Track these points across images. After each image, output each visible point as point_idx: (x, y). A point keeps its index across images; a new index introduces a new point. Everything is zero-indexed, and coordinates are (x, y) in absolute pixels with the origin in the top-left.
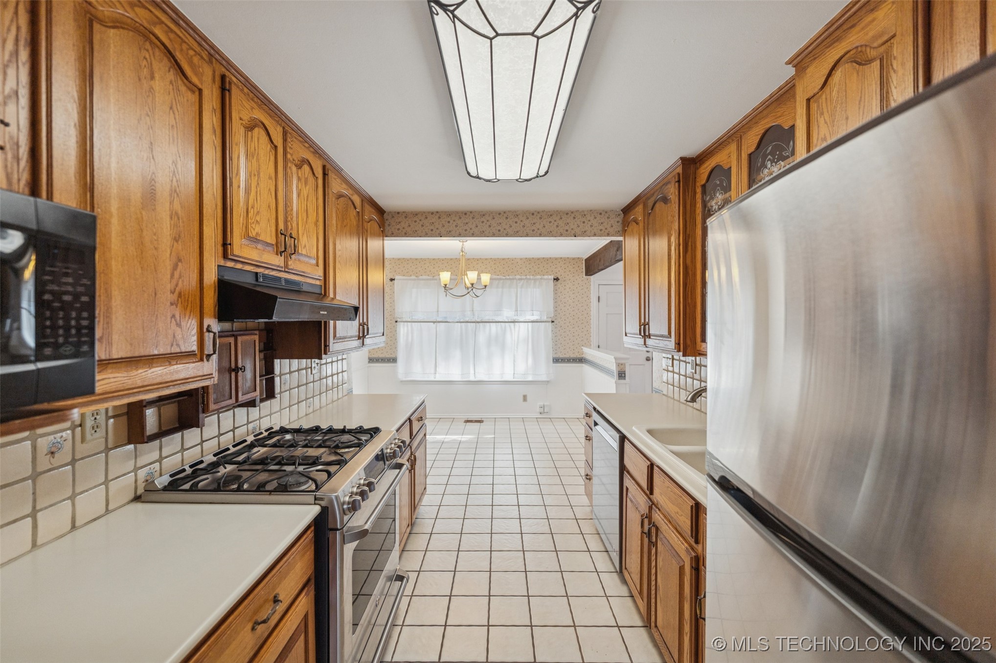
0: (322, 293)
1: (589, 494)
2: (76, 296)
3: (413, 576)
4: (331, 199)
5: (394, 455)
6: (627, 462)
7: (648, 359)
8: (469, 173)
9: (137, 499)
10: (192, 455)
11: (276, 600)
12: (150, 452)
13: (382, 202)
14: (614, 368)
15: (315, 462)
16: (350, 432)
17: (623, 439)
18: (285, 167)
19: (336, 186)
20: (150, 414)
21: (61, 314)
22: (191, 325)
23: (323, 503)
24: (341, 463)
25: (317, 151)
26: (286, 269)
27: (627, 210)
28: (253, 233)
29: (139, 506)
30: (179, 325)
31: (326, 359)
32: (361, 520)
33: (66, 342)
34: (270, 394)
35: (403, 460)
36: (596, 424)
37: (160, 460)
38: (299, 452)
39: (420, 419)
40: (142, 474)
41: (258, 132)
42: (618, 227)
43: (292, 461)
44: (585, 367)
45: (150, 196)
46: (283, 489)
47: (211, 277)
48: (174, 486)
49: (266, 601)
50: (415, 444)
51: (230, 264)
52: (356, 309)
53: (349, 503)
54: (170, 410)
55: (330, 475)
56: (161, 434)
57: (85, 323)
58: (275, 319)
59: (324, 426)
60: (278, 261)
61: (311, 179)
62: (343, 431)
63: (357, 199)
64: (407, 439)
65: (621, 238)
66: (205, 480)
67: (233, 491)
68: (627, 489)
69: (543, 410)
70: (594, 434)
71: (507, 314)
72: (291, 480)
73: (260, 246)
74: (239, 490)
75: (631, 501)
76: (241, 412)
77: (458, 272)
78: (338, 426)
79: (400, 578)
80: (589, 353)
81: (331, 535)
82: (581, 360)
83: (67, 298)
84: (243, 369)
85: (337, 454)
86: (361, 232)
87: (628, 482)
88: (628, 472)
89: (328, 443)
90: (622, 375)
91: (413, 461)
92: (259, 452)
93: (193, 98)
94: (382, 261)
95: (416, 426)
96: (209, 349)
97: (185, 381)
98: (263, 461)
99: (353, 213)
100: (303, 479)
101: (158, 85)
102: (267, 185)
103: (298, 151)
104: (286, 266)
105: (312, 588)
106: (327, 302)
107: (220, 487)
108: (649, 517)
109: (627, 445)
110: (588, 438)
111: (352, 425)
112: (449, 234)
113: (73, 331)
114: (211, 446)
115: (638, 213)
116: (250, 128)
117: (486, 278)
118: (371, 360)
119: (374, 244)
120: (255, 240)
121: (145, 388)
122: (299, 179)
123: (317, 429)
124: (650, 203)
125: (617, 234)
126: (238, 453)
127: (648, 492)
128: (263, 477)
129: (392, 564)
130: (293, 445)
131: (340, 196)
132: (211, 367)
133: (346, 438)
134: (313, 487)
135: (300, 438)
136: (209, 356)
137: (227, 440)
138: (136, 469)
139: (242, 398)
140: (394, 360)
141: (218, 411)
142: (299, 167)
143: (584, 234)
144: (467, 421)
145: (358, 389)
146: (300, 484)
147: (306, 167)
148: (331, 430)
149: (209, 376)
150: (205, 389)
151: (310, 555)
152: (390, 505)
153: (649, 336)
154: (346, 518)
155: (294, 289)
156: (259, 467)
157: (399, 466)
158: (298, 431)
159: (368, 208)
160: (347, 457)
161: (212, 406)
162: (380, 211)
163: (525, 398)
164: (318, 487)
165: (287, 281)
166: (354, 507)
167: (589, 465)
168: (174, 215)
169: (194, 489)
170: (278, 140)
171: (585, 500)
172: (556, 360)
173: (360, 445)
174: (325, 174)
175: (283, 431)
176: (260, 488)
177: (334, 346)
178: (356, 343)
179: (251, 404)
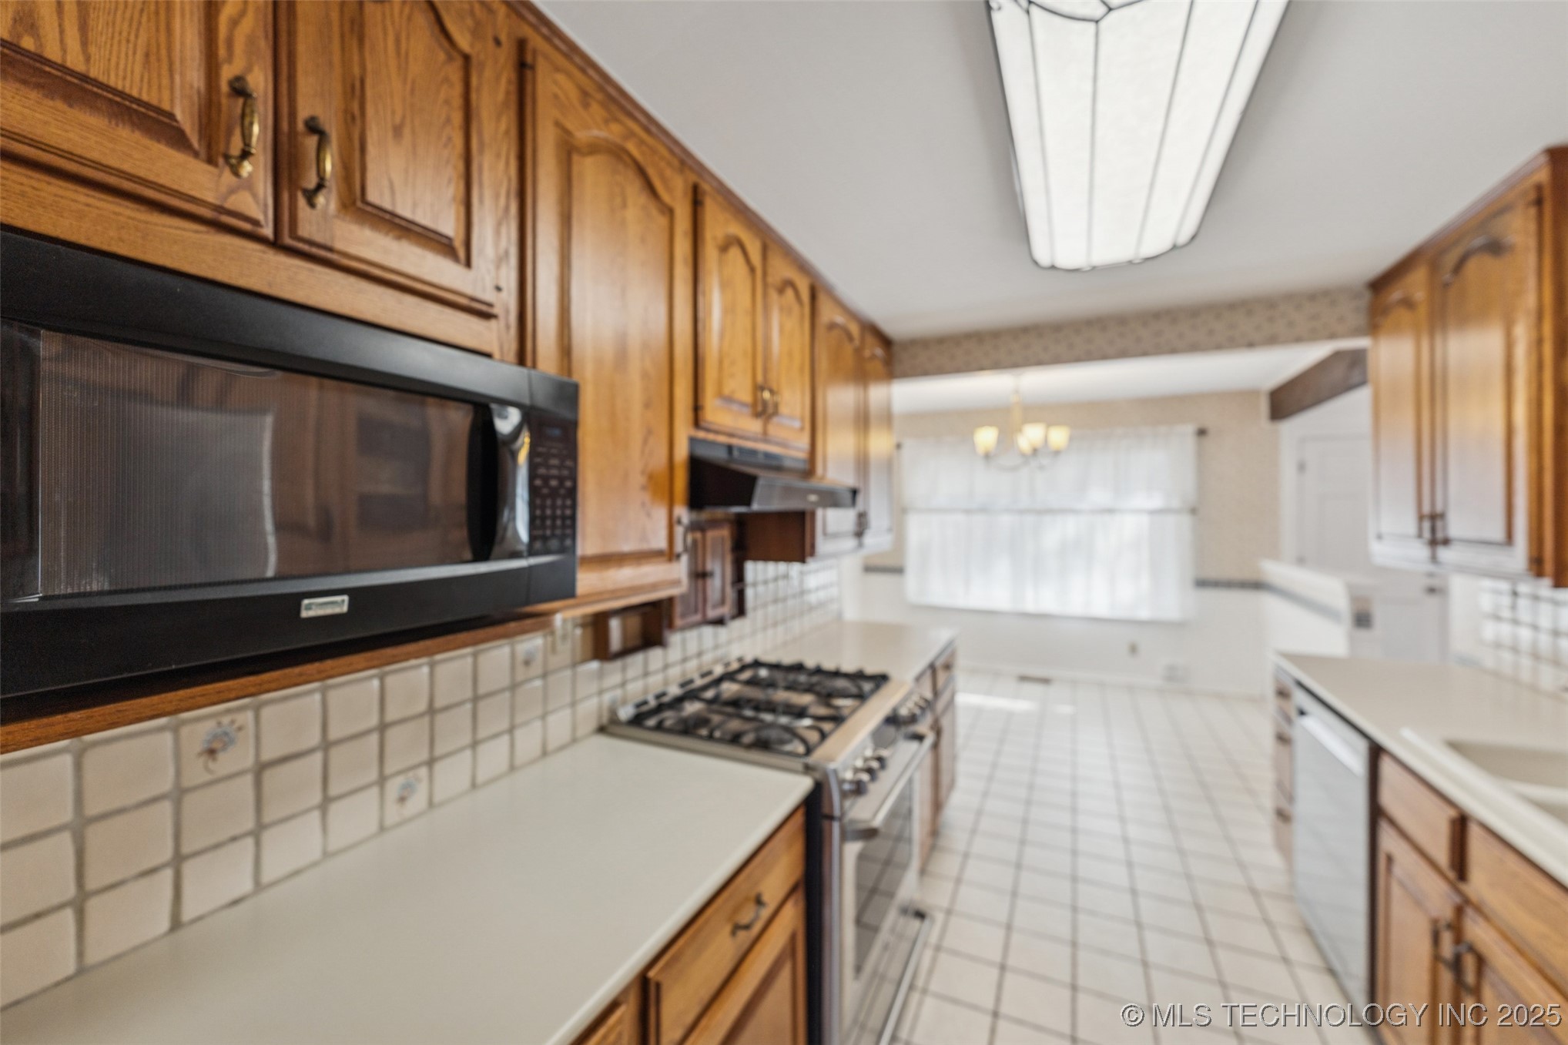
0: (808, 471)
1: (1285, 847)
2: (561, 480)
3: (940, 917)
4: (821, 331)
5: (913, 719)
6: (1387, 799)
7: (1432, 590)
8: (1036, 263)
9: (602, 730)
10: (655, 683)
11: (759, 901)
12: (614, 672)
13: (890, 328)
14: (1341, 602)
15: (801, 713)
16: (847, 676)
17: (1376, 752)
18: (765, 295)
19: (829, 313)
20: (615, 625)
21: (549, 502)
22: (660, 515)
23: (818, 775)
24: (838, 719)
25: (803, 266)
26: (765, 437)
27: (1380, 284)
28: (727, 391)
29: (604, 741)
30: (649, 515)
31: (812, 564)
32: (869, 810)
33: (553, 536)
34: (740, 610)
35: (923, 727)
36: (1302, 713)
37: (623, 684)
38: (781, 696)
39: (948, 667)
40: (607, 698)
41: (735, 253)
42: (1360, 320)
43: (771, 707)
44: (1268, 602)
45: (622, 356)
46: (763, 745)
47: (682, 452)
48: (637, 720)
49: (747, 899)
50: (940, 705)
51: (701, 434)
52: (854, 492)
53: (851, 782)
54: (635, 622)
55: (824, 736)
56: (626, 652)
57: (568, 512)
58: (756, 507)
59: (810, 663)
60: (754, 426)
61: (796, 308)
62: (837, 674)
63: (854, 329)
64: (929, 695)
65: (1362, 342)
66: (670, 717)
67: (701, 738)
68: (1390, 859)
69: (1172, 675)
70: (1296, 733)
71: (1098, 496)
72: (773, 734)
73: (735, 407)
74: (710, 737)
75: (1402, 884)
76: (708, 631)
77: (1008, 428)
78: (829, 665)
79: (920, 915)
80: (1276, 571)
81: (826, 823)
82: (1257, 585)
83: (554, 483)
84: (711, 574)
85: (829, 705)
86: (861, 376)
87: (1389, 841)
88: (1392, 823)
89: (818, 688)
90: (1362, 620)
91: (938, 731)
92: (729, 689)
93: (662, 221)
94: (888, 418)
95: (942, 677)
96: (679, 547)
97: (654, 587)
98: (736, 703)
99: (848, 349)
100: (787, 736)
101: (632, 213)
102: (743, 322)
103: (781, 270)
104: (765, 433)
105: (800, 896)
106: (814, 483)
107: (688, 729)
108: (1456, 928)
109: (1387, 767)
110: (1283, 739)
111: (848, 667)
112: (997, 366)
113: (559, 522)
114: (675, 673)
115: (1417, 284)
116: (724, 248)
117: (1059, 436)
118: (869, 569)
119: (877, 393)
120: (729, 399)
121: (615, 594)
122: (781, 309)
123: (799, 667)
124: (1451, 259)
125: (1356, 332)
126: (705, 688)
127: (1451, 875)
128: (735, 725)
129: (909, 889)
130: (771, 684)
131: (832, 326)
132: (680, 570)
133: (841, 683)
134: (801, 749)
135: (779, 676)
136: (678, 556)
137: (692, 669)
138: (601, 692)
139: (712, 614)
140: (898, 570)
141: (683, 629)
142: (781, 291)
143: (1272, 341)
144: (1024, 679)
145: (851, 613)
146: (783, 742)
147: (790, 293)
148: (818, 671)
149: (676, 583)
150: (670, 600)
151: (798, 848)
152: (905, 797)
153: (1446, 542)
154: (847, 803)
155: (774, 465)
156: (730, 710)
157: (919, 738)
158: (775, 667)
159: (870, 340)
160: (845, 712)
161: (678, 622)
162: (886, 342)
163: (1133, 649)
164: (809, 751)
165: (767, 455)
166: (859, 789)
167: (1286, 790)
168: (645, 375)
169: (659, 727)
170: (756, 257)
171: (1274, 859)
172: (1202, 583)
173: (861, 697)
174: (813, 297)
175: (757, 664)
176: (735, 739)
177: (822, 545)
178: (850, 543)
179: (720, 622)
